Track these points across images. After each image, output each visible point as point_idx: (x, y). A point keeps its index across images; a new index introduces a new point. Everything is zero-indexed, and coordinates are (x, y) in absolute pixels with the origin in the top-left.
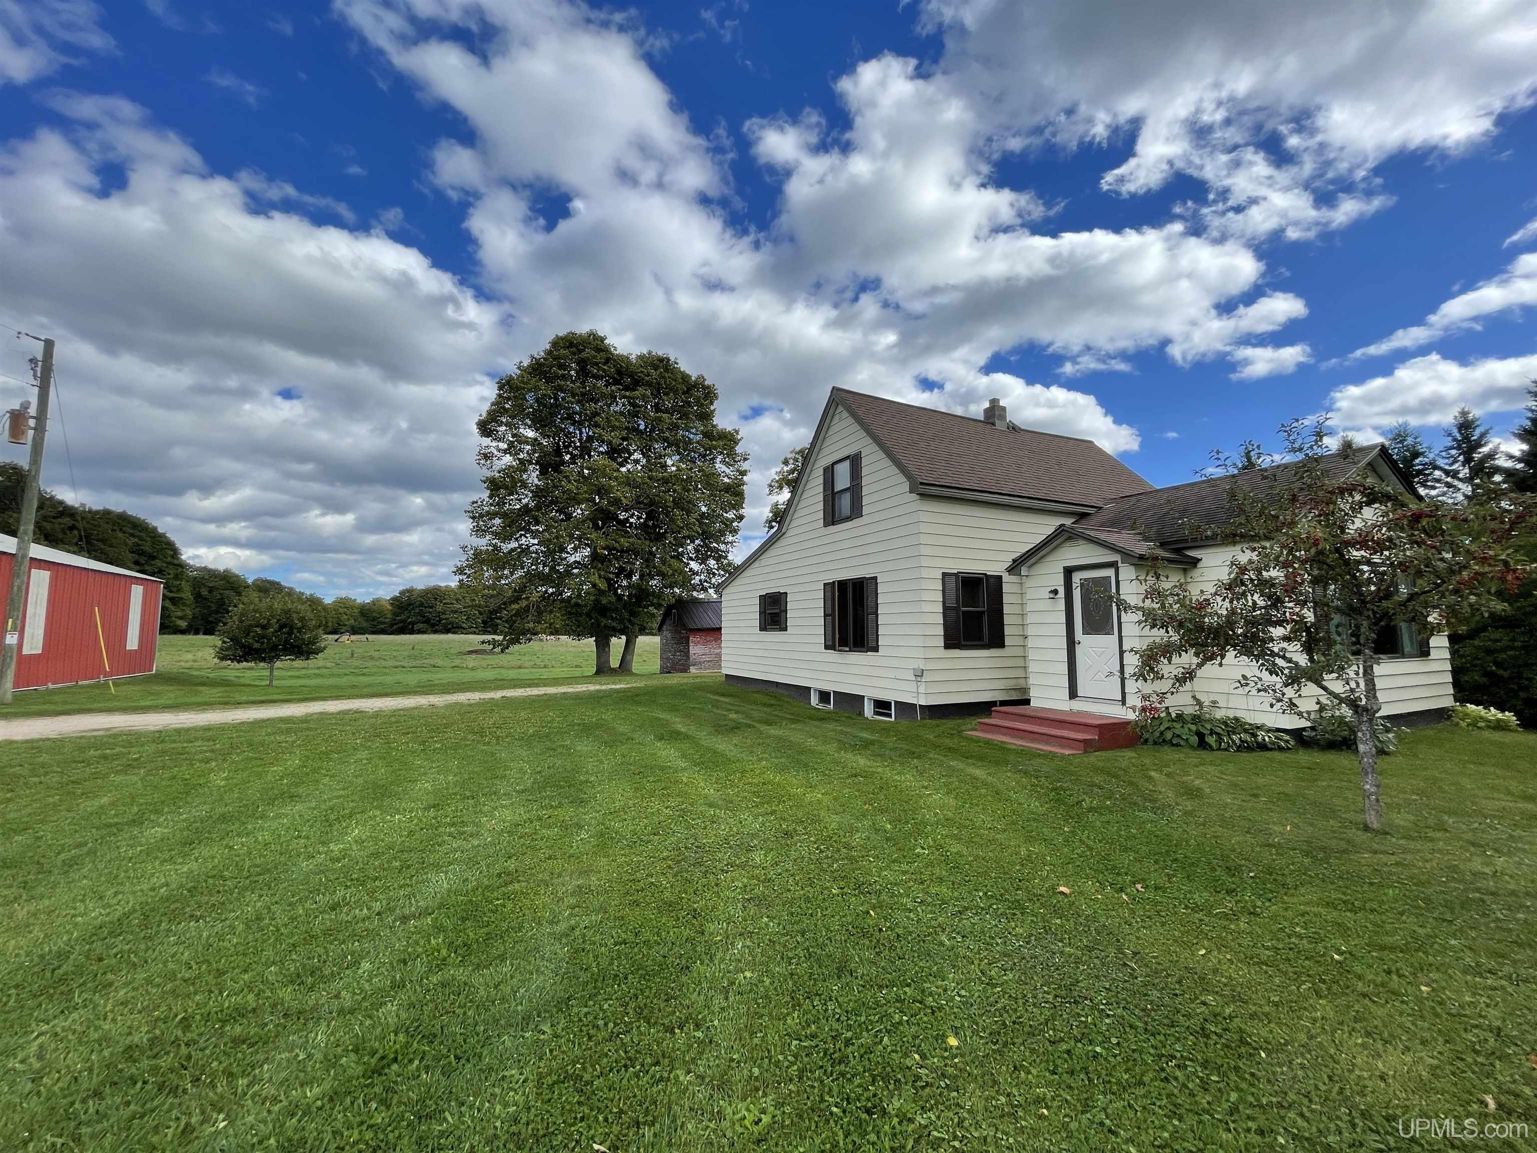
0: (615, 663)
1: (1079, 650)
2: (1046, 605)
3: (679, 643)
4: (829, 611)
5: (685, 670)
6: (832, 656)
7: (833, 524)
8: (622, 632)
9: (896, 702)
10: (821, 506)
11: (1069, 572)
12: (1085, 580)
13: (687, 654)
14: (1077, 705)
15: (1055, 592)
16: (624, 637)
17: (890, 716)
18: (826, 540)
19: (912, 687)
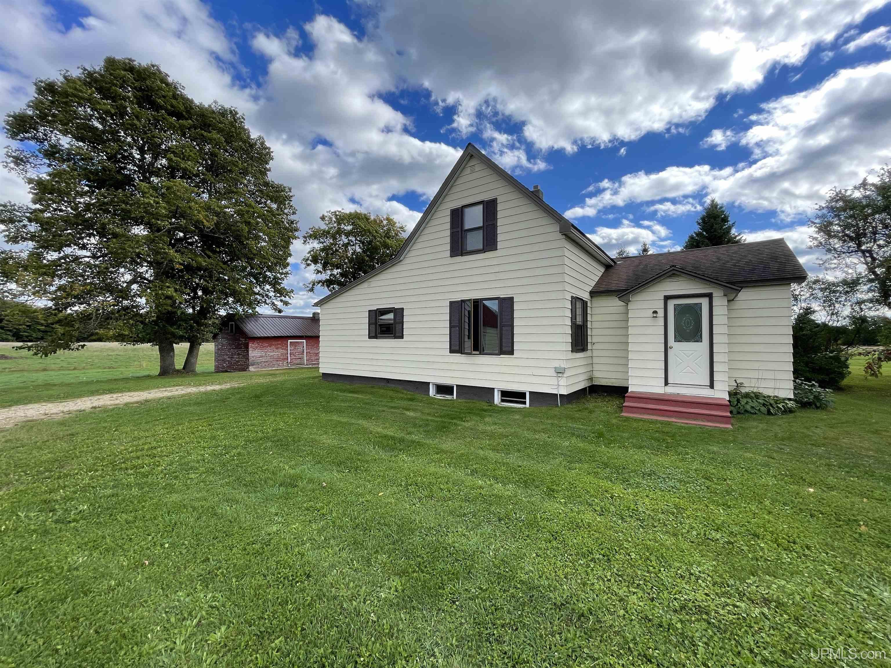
0: (179, 363)
1: (670, 353)
2: (650, 322)
3: (238, 347)
4: (456, 323)
5: (244, 368)
6: (458, 358)
7: (462, 255)
8: (188, 340)
9: (531, 393)
10: (448, 240)
11: (667, 298)
12: (679, 305)
13: (246, 357)
14: (670, 390)
15: (655, 312)
16: (188, 344)
17: (525, 403)
18: (452, 268)
19: (554, 381)
